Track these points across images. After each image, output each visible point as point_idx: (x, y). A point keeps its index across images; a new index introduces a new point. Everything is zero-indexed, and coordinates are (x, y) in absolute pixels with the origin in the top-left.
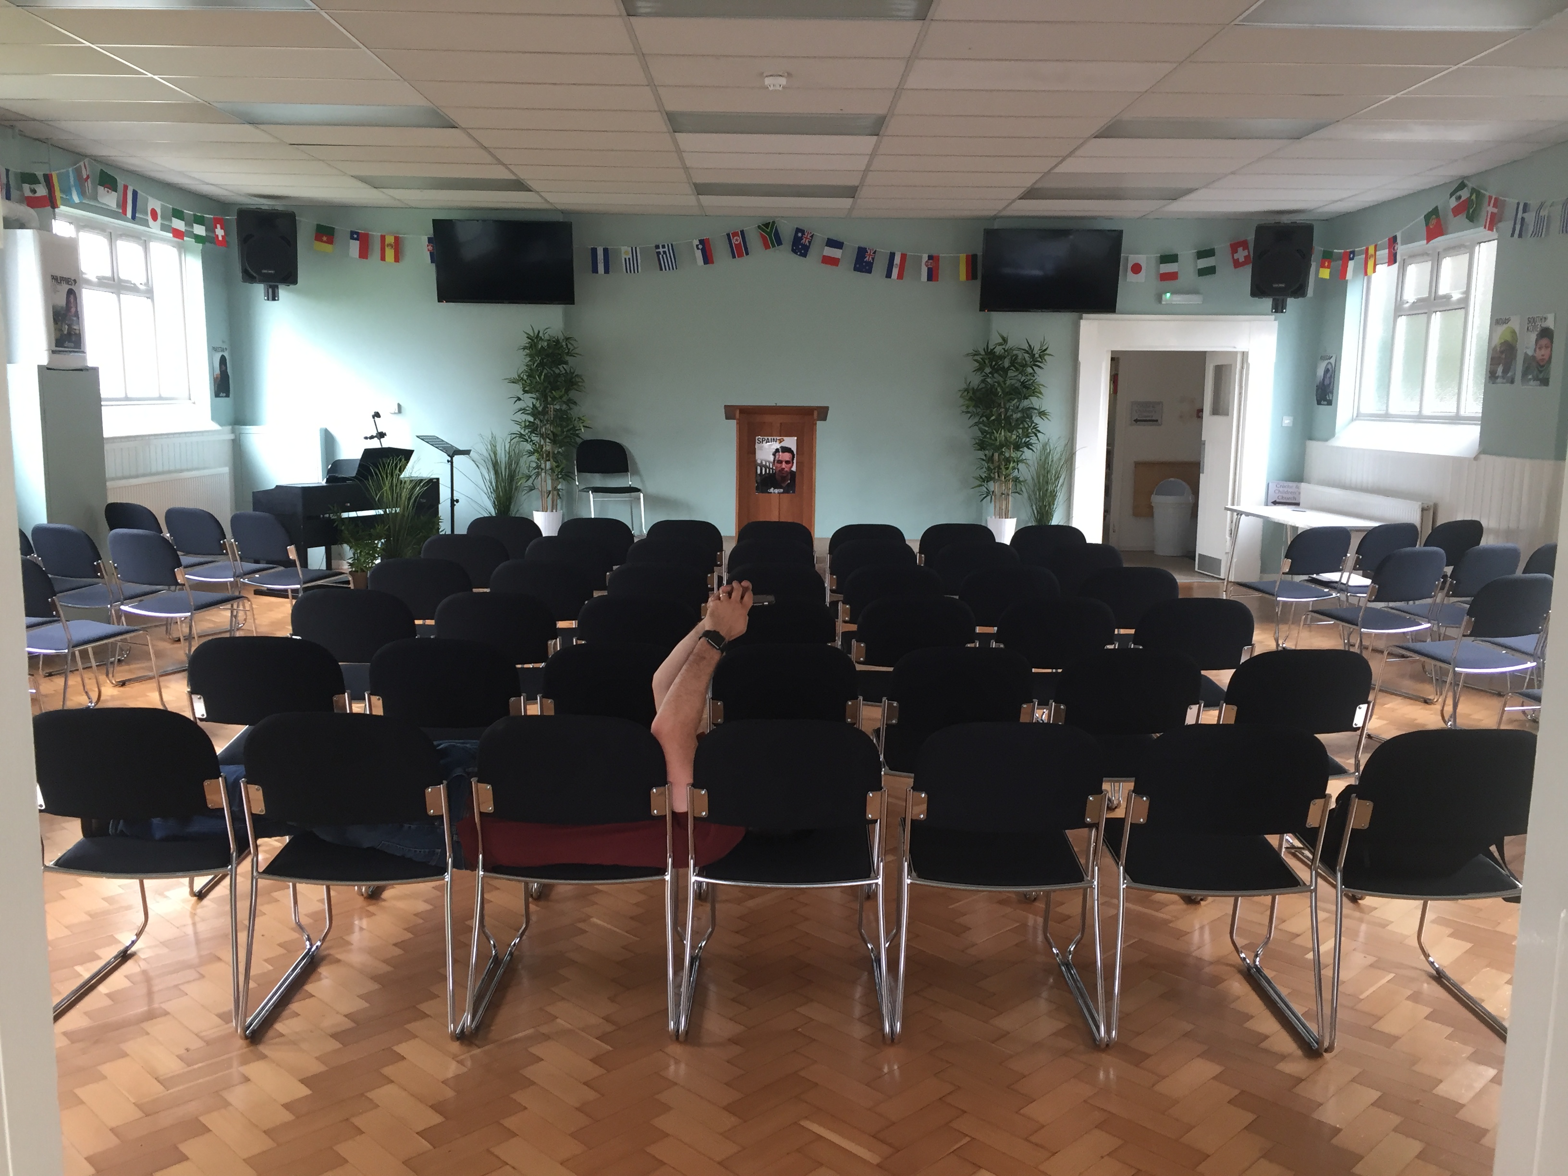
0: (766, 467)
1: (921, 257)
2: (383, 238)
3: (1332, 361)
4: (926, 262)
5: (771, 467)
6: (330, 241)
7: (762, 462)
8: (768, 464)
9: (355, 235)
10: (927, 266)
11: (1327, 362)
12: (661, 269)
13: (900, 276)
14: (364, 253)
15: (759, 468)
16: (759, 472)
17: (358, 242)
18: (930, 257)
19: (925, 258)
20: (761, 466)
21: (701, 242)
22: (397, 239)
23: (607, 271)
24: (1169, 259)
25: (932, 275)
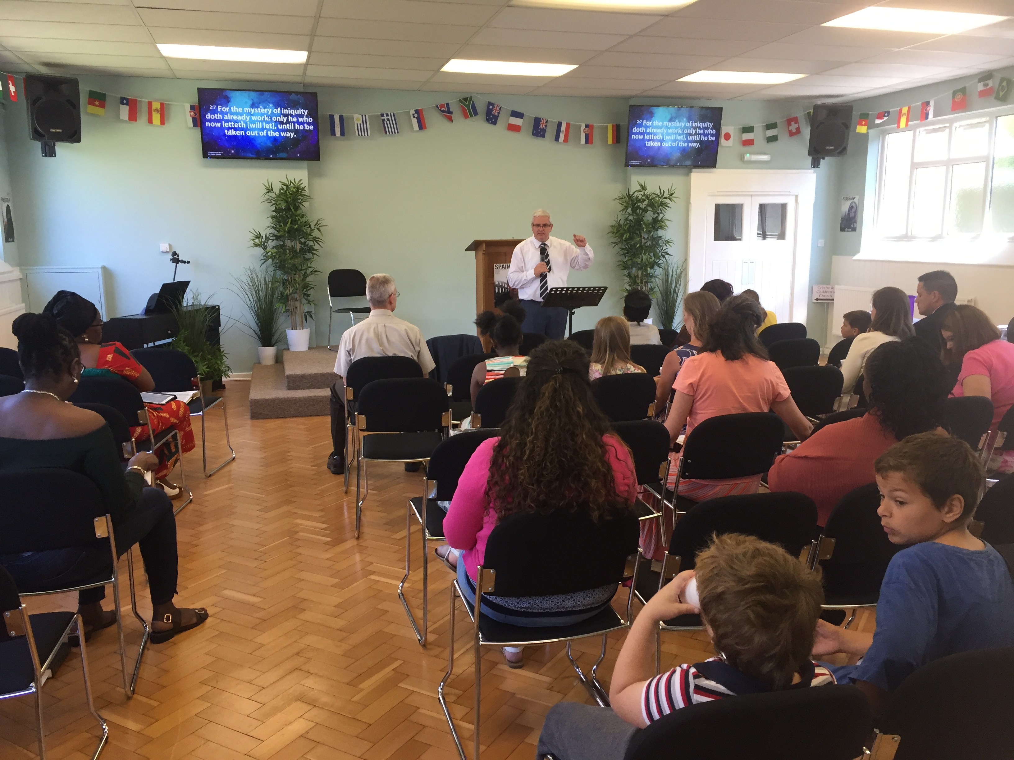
0: (502, 287)
2: (150, 104)
3: (856, 200)
4: (584, 129)
5: (506, 287)
6: (102, 106)
7: (499, 284)
9: (124, 101)
10: (584, 132)
11: (850, 202)
12: (386, 133)
13: (566, 140)
14: (133, 117)
15: (497, 288)
16: (497, 291)
17: (127, 107)
18: (587, 126)
19: (583, 126)
20: (499, 286)
21: (417, 111)
22: (162, 105)
23: (342, 134)
24: (748, 129)
25: (588, 140)
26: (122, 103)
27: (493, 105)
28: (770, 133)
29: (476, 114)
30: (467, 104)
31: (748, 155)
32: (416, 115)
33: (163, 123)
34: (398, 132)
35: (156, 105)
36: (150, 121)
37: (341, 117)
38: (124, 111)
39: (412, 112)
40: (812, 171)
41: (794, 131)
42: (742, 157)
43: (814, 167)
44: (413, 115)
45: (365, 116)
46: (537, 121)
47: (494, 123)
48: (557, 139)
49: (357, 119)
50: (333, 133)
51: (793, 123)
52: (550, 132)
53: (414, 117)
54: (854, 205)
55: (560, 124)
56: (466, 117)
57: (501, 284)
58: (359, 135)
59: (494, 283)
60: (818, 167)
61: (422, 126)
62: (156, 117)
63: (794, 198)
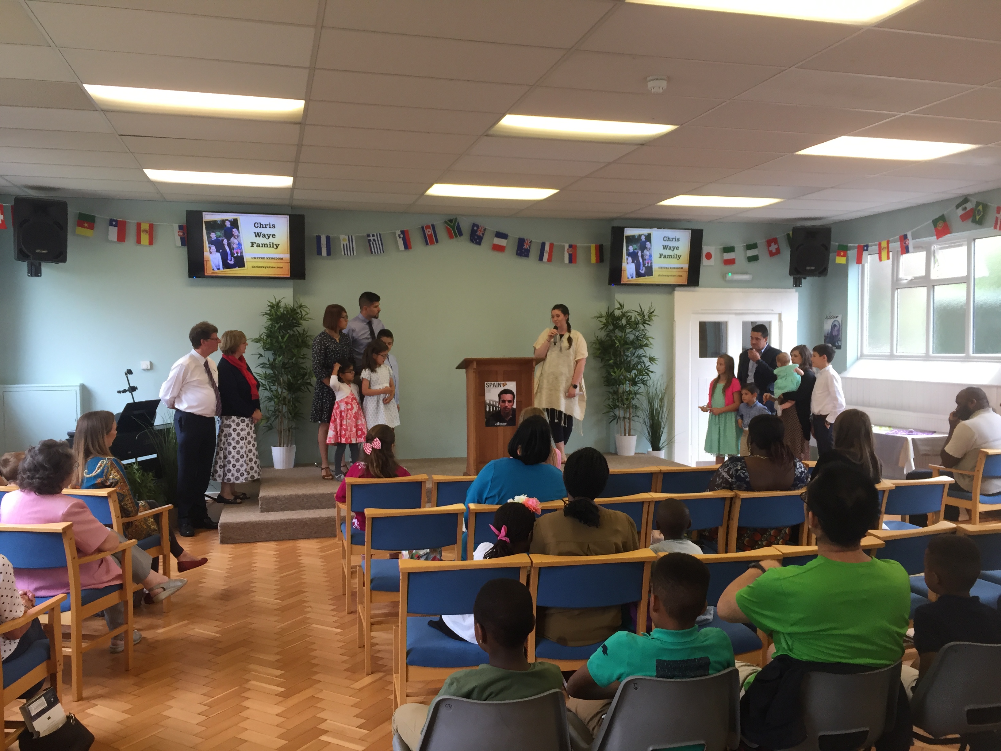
0: (493, 406)
1: (564, 247)
2: (139, 225)
3: (839, 319)
4: (568, 249)
5: (497, 405)
6: (91, 227)
7: (490, 402)
8: (494, 403)
9: (113, 222)
10: (568, 252)
11: (832, 320)
12: (372, 253)
13: (550, 260)
14: (121, 238)
15: (488, 406)
16: (488, 410)
17: (116, 228)
18: (570, 246)
19: (567, 246)
20: (490, 405)
21: (402, 232)
22: (151, 226)
23: (329, 253)
24: (729, 249)
25: (572, 259)
26: (111, 225)
27: (478, 226)
28: (751, 253)
29: (461, 234)
30: (452, 225)
31: (730, 274)
32: (402, 236)
33: (151, 243)
34: (383, 252)
35: (145, 226)
36: (139, 241)
37: (328, 238)
38: (113, 232)
39: (398, 232)
40: (794, 290)
41: (774, 251)
42: (724, 276)
43: (795, 286)
44: (399, 235)
45: (352, 237)
46: (521, 242)
47: (479, 243)
48: (541, 258)
49: (344, 239)
50: (319, 253)
51: (773, 244)
52: (534, 252)
53: (400, 237)
54: (836, 323)
55: (543, 245)
56: (451, 237)
57: (492, 403)
58: (345, 255)
59: (485, 401)
60: (800, 286)
61: (407, 246)
62: (145, 238)
63: (777, 316)
